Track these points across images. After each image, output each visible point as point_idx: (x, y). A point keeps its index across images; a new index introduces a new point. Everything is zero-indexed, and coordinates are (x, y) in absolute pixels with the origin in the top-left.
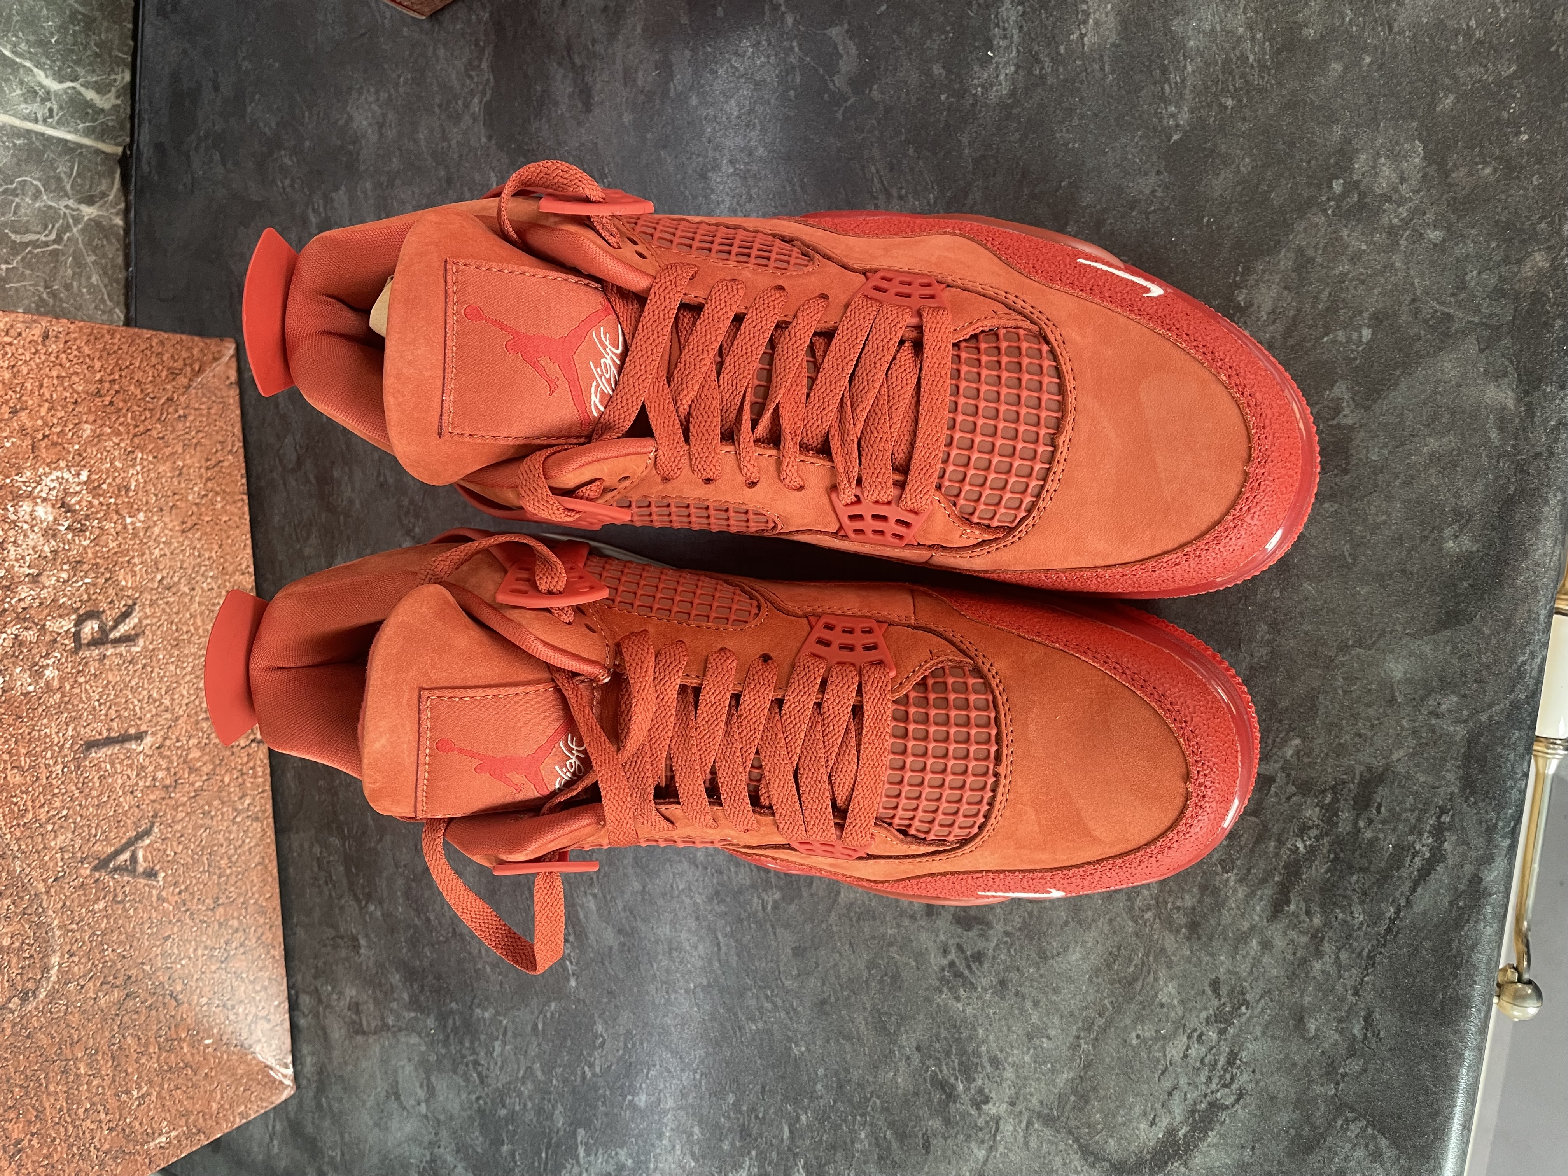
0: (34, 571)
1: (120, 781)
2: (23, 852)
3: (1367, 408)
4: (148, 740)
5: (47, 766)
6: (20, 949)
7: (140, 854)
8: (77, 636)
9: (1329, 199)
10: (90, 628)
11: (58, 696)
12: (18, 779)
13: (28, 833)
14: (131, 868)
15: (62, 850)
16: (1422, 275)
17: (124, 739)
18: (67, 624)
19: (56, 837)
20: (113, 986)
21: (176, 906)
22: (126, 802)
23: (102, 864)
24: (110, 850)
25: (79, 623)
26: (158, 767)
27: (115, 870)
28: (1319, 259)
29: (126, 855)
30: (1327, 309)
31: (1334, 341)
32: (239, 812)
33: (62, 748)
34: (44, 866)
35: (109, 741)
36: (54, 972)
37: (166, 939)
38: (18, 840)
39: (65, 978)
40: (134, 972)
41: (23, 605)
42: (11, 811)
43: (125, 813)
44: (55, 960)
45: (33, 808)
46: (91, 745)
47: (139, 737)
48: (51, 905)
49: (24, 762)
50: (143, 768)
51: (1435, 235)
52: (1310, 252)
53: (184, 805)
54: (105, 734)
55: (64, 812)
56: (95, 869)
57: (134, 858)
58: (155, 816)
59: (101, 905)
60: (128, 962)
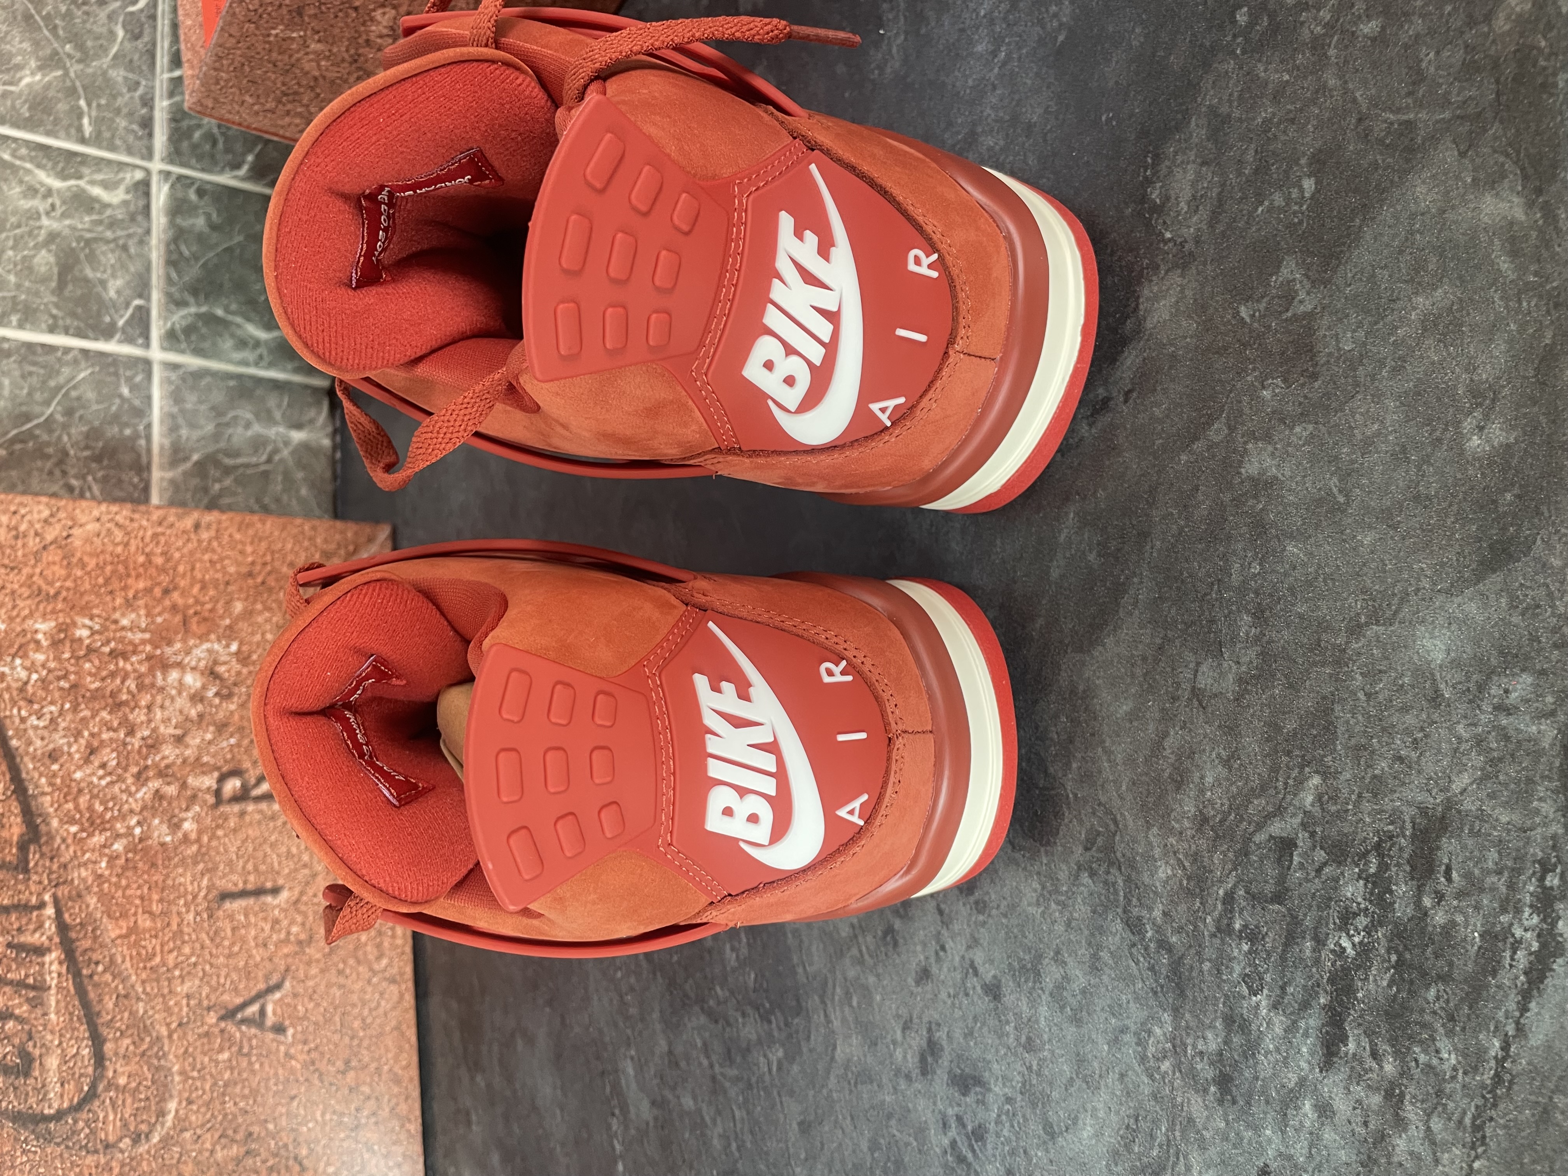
0: (179, 732)
1: (253, 933)
2: (147, 994)
3: (1326, 283)
4: (284, 895)
5: (179, 914)
6: (137, 1089)
7: (269, 1009)
8: (218, 793)
9: (1235, 36)
10: (233, 785)
11: (195, 848)
12: (148, 924)
13: (154, 976)
14: (259, 1021)
15: (188, 997)
16: (1365, 82)
17: (259, 892)
18: (209, 781)
19: (183, 982)
20: (233, 1141)
21: (305, 1066)
22: (258, 955)
23: (230, 1014)
24: (239, 1001)
25: (222, 779)
26: (292, 922)
27: (243, 1021)
28: (1236, 114)
29: (254, 1008)
30: (1256, 171)
31: (1270, 210)
32: (375, 973)
33: (195, 897)
34: (168, 1010)
35: (244, 894)
36: (170, 1118)
37: (293, 1098)
38: (143, 982)
39: (181, 1124)
40: (256, 1129)
41: (166, 761)
42: (139, 954)
43: (256, 966)
44: (172, 1105)
45: (162, 951)
46: (225, 896)
47: (275, 891)
48: (173, 1050)
49: (156, 908)
50: (276, 921)
51: (1370, 27)
52: (1224, 109)
53: (318, 961)
54: (241, 885)
55: (193, 959)
56: (222, 1018)
57: (262, 1012)
58: (287, 970)
59: (225, 1055)
60: (249, 1118)
